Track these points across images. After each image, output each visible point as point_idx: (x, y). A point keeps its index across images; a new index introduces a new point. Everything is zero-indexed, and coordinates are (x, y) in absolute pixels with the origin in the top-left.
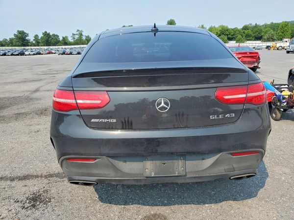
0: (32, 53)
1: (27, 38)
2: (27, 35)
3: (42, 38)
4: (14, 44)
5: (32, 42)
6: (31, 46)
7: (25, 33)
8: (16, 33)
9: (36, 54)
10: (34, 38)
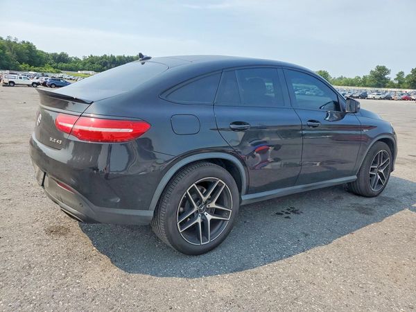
0: (378, 97)
1: (386, 76)
2: (389, 72)
3: (408, 76)
4: (367, 84)
5: (392, 82)
6: (388, 87)
7: (386, 70)
8: (374, 70)
9: (384, 99)
10: (396, 77)
